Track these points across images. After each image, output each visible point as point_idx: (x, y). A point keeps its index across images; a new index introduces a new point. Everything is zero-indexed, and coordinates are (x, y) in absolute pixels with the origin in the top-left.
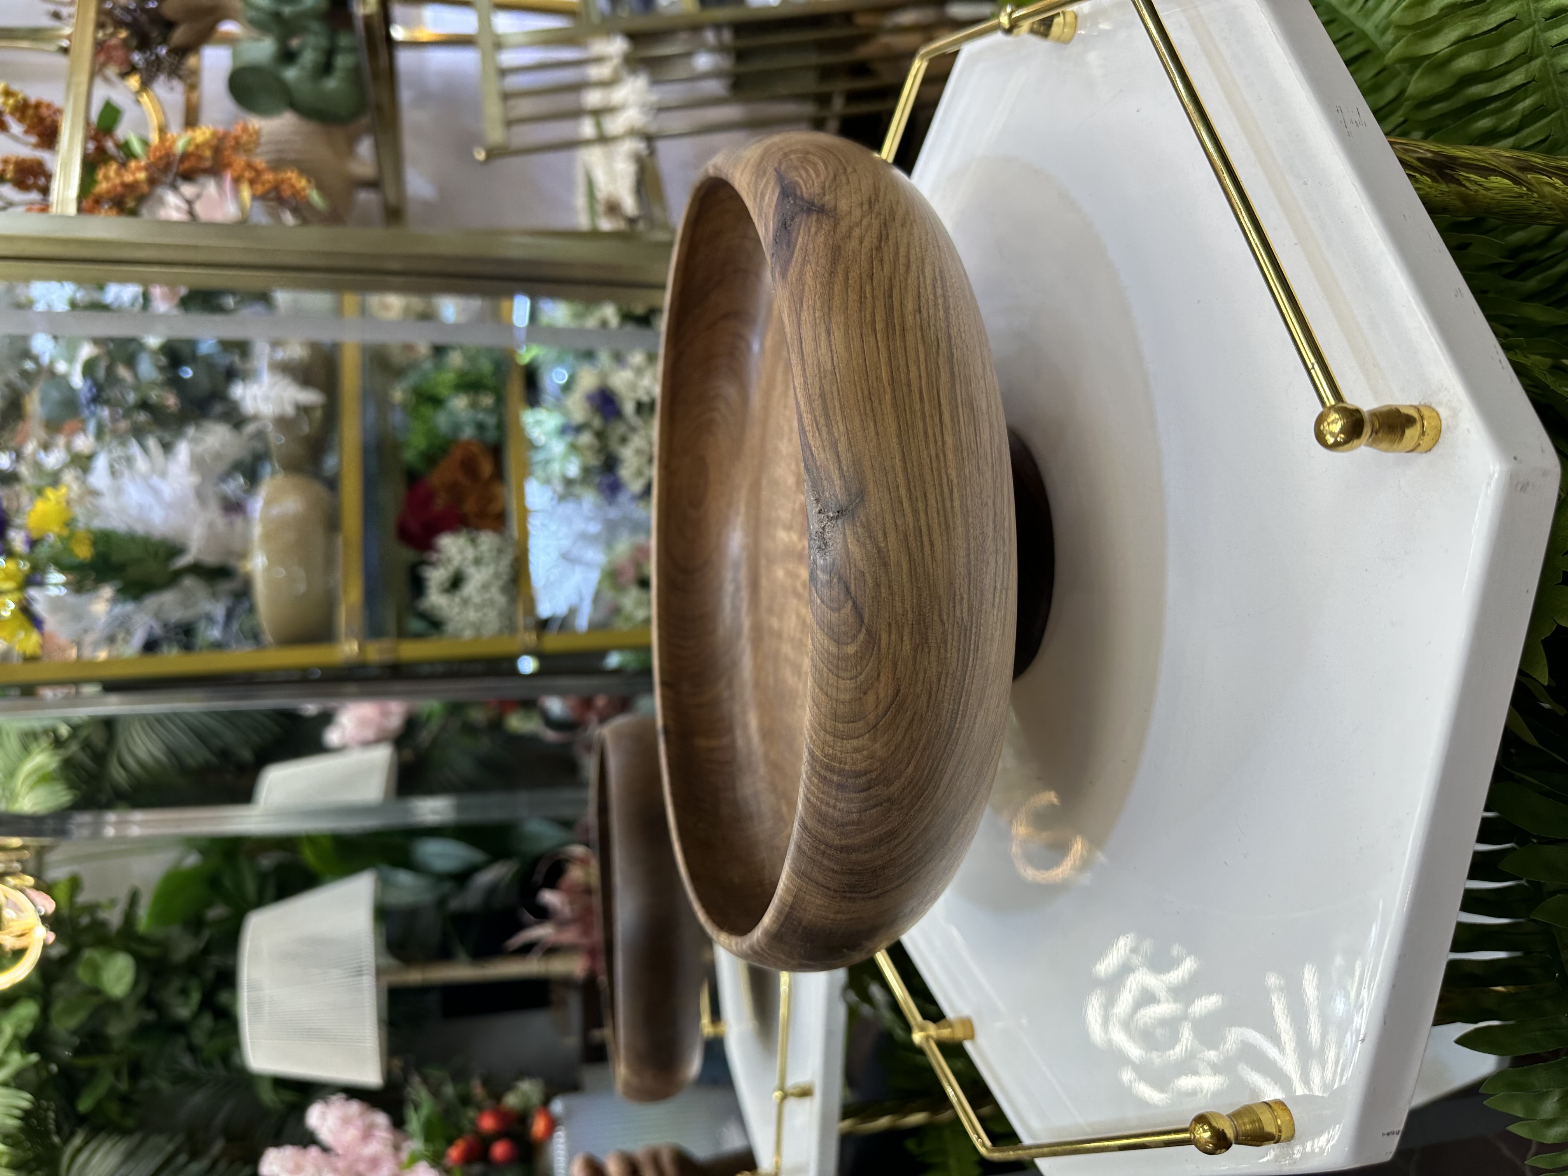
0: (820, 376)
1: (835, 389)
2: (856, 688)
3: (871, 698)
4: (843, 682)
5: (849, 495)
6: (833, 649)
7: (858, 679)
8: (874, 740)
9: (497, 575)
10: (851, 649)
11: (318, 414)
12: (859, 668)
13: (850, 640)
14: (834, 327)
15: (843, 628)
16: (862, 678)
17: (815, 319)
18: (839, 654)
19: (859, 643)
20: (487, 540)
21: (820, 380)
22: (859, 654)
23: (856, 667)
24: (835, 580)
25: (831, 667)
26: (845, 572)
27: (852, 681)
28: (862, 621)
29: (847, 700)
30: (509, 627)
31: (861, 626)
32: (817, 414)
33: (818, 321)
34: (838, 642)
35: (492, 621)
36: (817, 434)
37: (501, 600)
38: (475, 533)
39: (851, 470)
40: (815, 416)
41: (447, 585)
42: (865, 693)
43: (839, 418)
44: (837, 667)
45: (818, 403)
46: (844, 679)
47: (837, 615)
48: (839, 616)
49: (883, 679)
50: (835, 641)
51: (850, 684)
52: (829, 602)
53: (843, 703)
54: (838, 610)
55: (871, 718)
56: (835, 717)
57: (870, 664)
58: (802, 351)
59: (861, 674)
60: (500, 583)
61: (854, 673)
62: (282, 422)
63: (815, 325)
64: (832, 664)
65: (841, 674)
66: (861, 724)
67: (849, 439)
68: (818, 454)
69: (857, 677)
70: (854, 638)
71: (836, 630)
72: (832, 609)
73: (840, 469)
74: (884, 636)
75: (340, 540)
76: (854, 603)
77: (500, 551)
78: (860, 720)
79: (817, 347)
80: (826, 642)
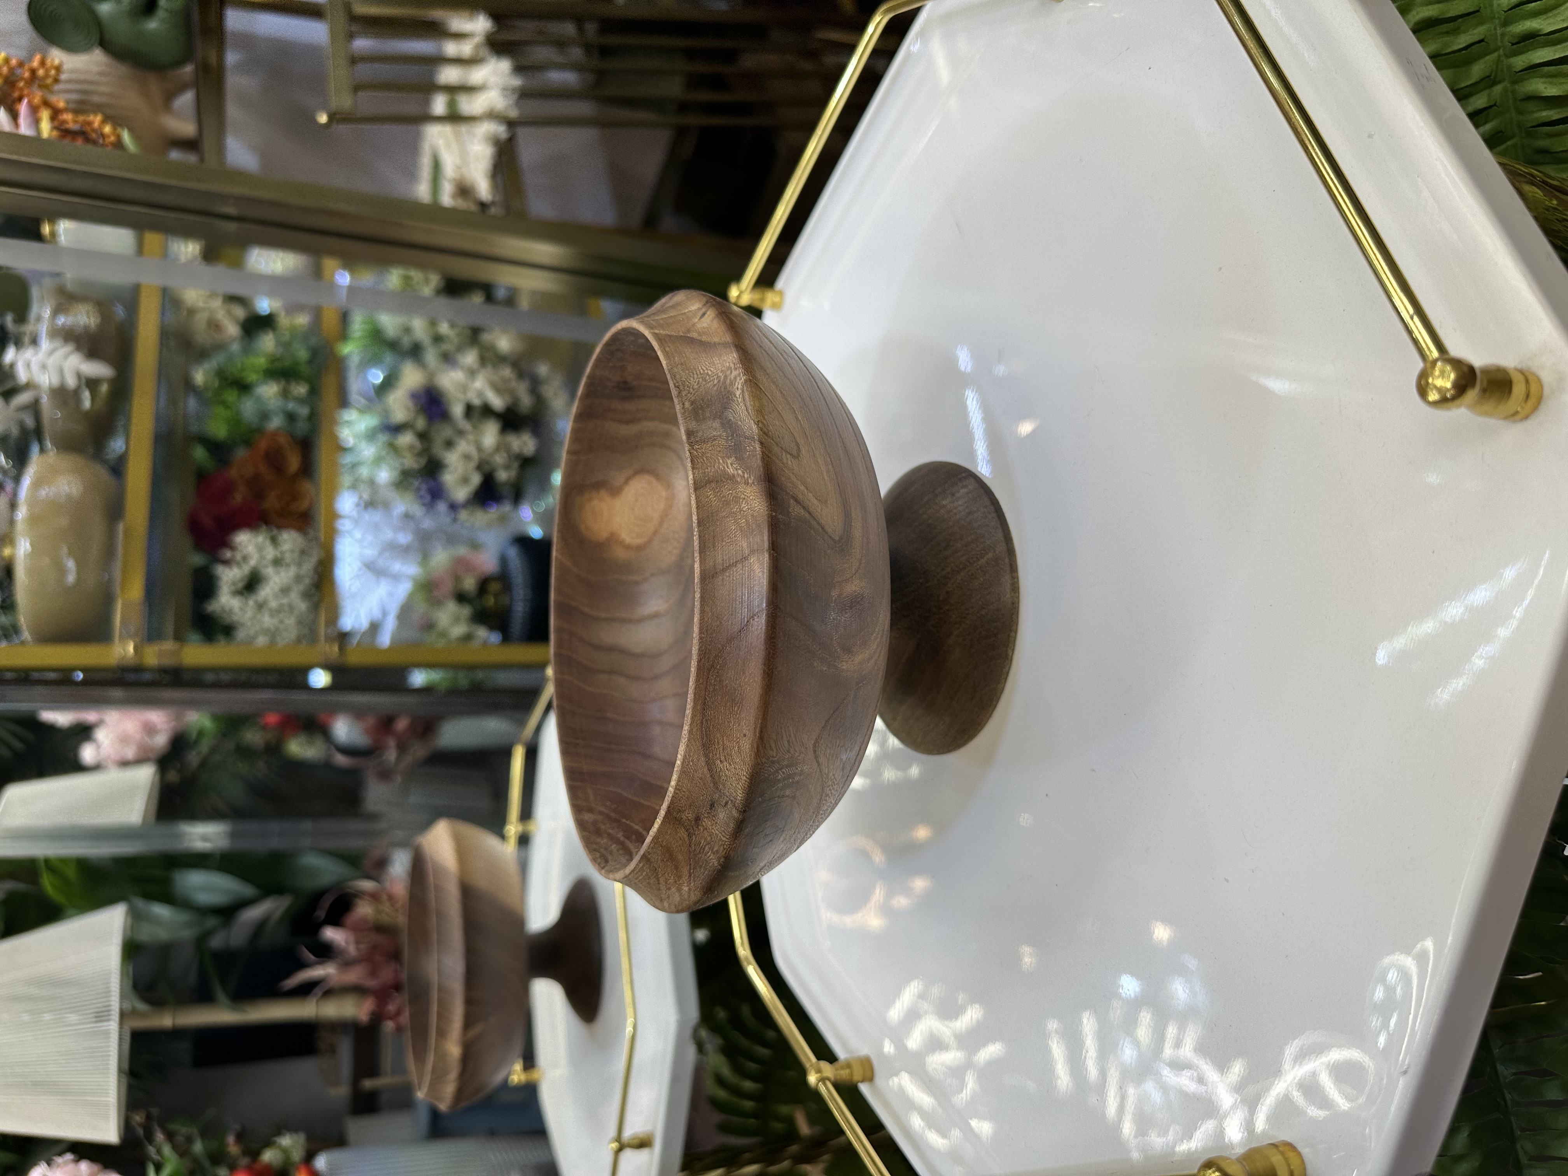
9: (298, 579)
11: (104, 388)
20: (290, 540)
30: (309, 635)
35: (290, 628)
37: (302, 606)
38: (275, 532)
41: (240, 585)
60: (301, 587)
62: (61, 394)
75: (121, 527)
77: (303, 552)
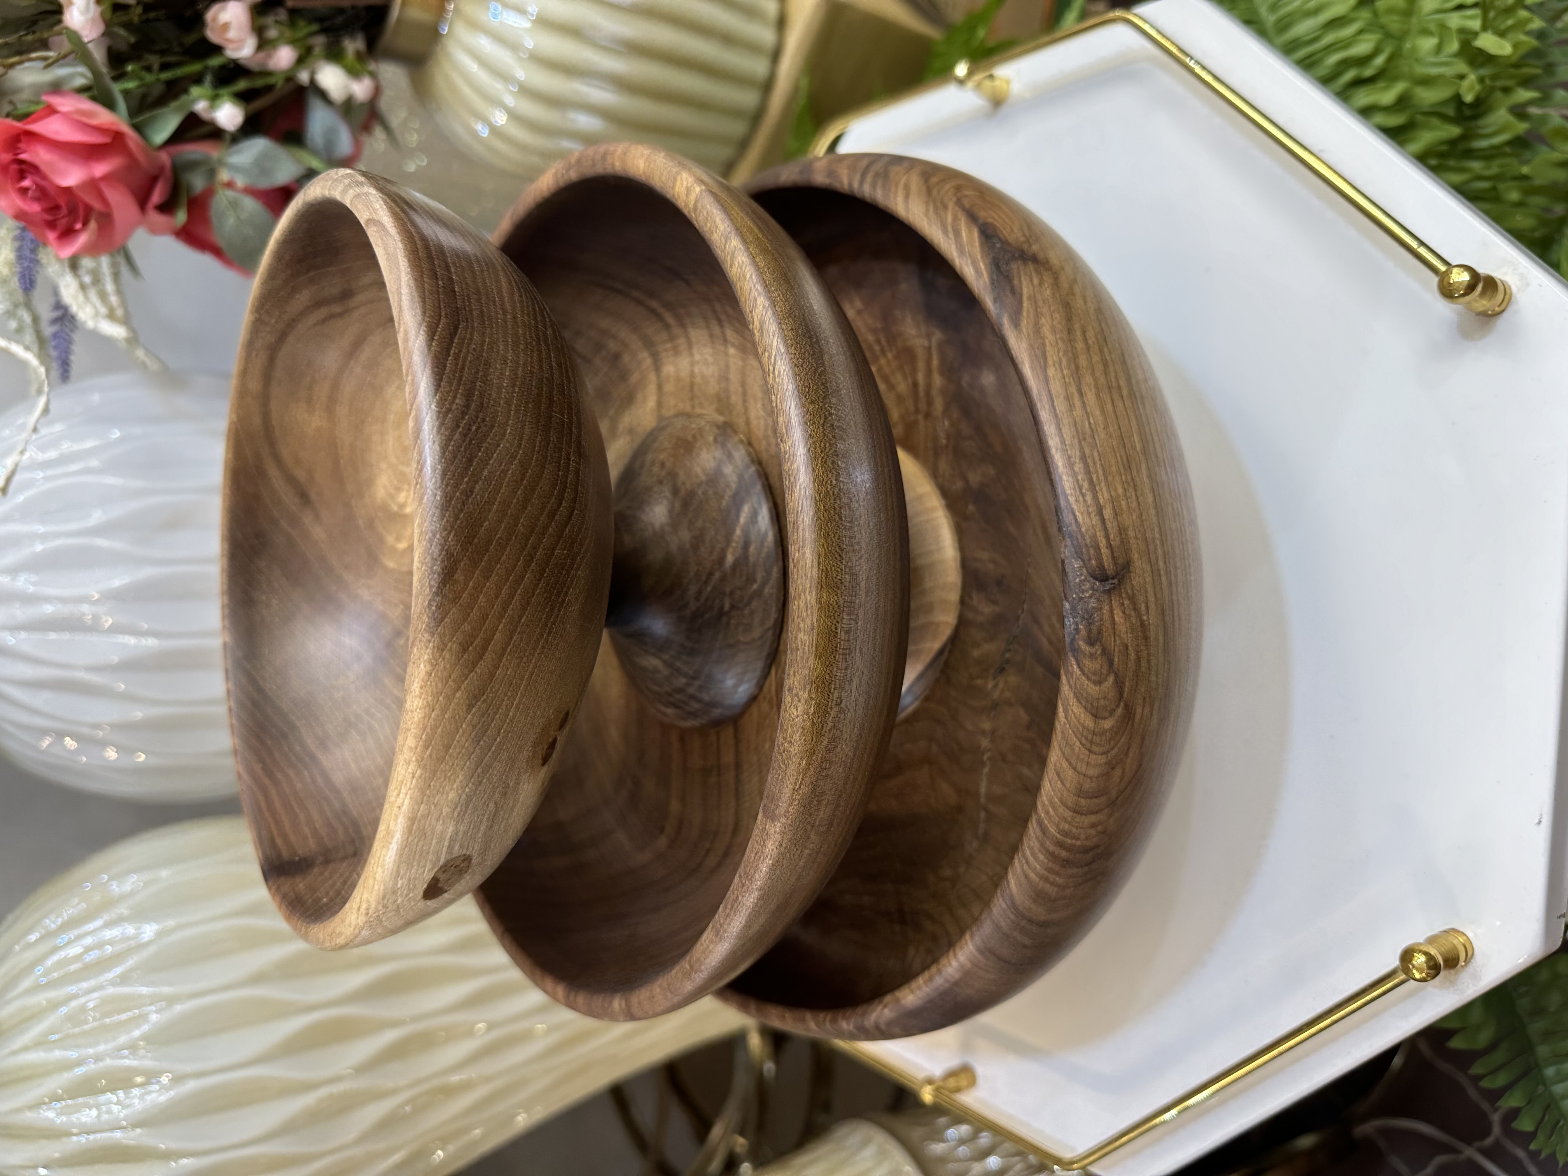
0: (1079, 439)
1: (1096, 454)
2: (1106, 763)
3: (1118, 773)
4: (1095, 756)
5: (1116, 564)
6: (1089, 722)
7: (1109, 755)
8: (1110, 815)
10: (1108, 724)
12: (1112, 743)
13: (1107, 715)
14: (1085, 389)
15: (1102, 702)
16: (1114, 752)
17: (1064, 378)
18: (1094, 728)
19: (1116, 717)
21: (1080, 442)
22: (1115, 729)
23: (1110, 742)
24: (1099, 652)
25: (1084, 741)
26: (1110, 644)
27: (1104, 756)
28: (1121, 694)
29: (1096, 776)
31: (1120, 700)
32: (1080, 478)
33: (1067, 380)
34: (1096, 716)
36: (1081, 499)
39: (1118, 539)
40: (1077, 480)
42: (1113, 768)
43: (1103, 484)
44: (1092, 742)
45: (1078, 467)
46: (1095, 754)
47: (1097, 688)
48: (1100, 690)
49: (1131, 754)
50: (1092, 715)
51: (1102, 759)
52: (1090, 675)
53: (1091, 778)
54: (1099, 683)
55: (1114, 793)
56: (1080, 793)
57: (1123, 740)
58: (1055, 410)
59: (1113, 749)
61: (1107, 748)
63: (1066, 385)
64: (1086, 738)
65: (1095, 748)
66: (1103, 799)
67: (1114, 506)
68: (1083, 520)
69: (1108, 752)
70: (1112, 712)
71: (1095, 704)
72: (1095, 683)
73: (1107, 537)
74: (1139, 710)
76: (1116, 676)
78: (1102, 795)
79: (1071, 407)
80: (1083, 715)
